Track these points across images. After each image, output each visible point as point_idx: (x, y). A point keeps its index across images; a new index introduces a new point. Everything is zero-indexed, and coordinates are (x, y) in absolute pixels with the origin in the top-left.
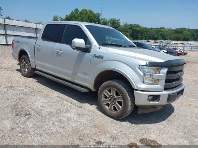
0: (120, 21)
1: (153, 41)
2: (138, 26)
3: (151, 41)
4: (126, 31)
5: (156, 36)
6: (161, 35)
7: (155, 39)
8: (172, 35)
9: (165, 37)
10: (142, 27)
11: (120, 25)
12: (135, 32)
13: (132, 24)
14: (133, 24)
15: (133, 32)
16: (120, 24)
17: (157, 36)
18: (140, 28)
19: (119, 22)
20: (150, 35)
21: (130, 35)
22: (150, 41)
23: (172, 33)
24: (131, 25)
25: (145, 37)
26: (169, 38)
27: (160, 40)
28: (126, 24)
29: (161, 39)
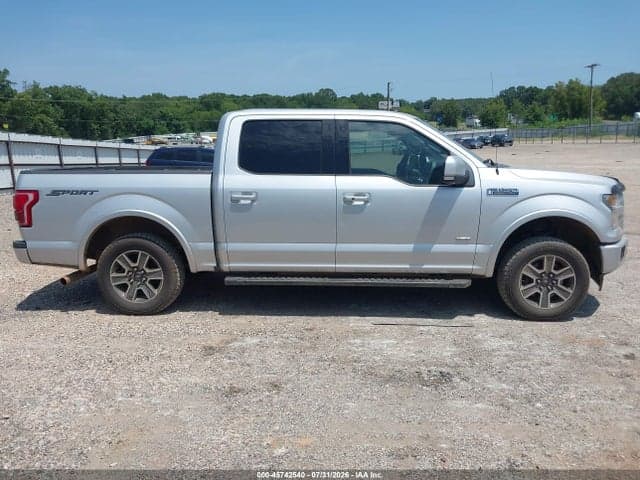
0: (8, 78)
1: (143, 139)
2: (79, 92)
3: (136, 139)
4: (40, 110)
5: (147, 122)
6: (163, 117)
7: (148, 132)
8: (193, 115)
9: (175, 122)
10: (96, 94)
11: (12, 93)
12: (76, 112)
13: (56, 87)
14: (60, 86)
15: (67, 115)
16: (13, 87)
17: (152, 123)
18: (90, 99)
19: (9, 82)
20: (127, 119)
21: (60, 126)
22: (131, 142)
23: (192, 109)
24: (53, 90)
25: (113, 128)
26: (188, 125)
27: (162, 134)
28: (36, 86)
29: (165, 128)
